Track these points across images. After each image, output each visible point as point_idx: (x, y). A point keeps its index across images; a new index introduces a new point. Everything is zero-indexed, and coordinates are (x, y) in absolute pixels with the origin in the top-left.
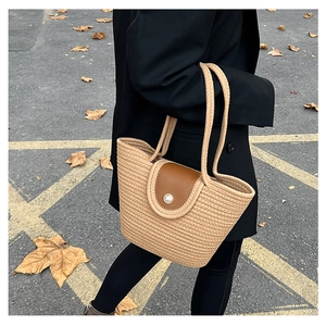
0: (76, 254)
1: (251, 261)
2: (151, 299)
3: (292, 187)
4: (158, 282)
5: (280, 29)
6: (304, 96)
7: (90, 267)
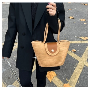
0: (53, 73)
7: (57, 77)
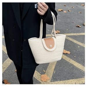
1: (74, 66)
2: (52, 76)
3: (79, 47)
4: (53, 72)
5: (65, 6)
6: (75, 23)
